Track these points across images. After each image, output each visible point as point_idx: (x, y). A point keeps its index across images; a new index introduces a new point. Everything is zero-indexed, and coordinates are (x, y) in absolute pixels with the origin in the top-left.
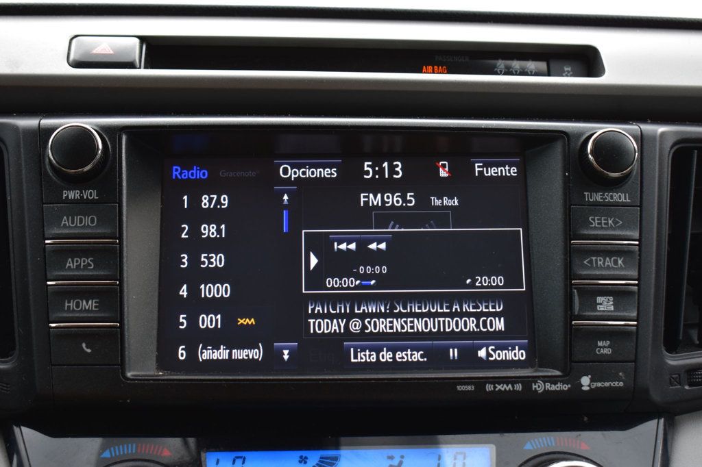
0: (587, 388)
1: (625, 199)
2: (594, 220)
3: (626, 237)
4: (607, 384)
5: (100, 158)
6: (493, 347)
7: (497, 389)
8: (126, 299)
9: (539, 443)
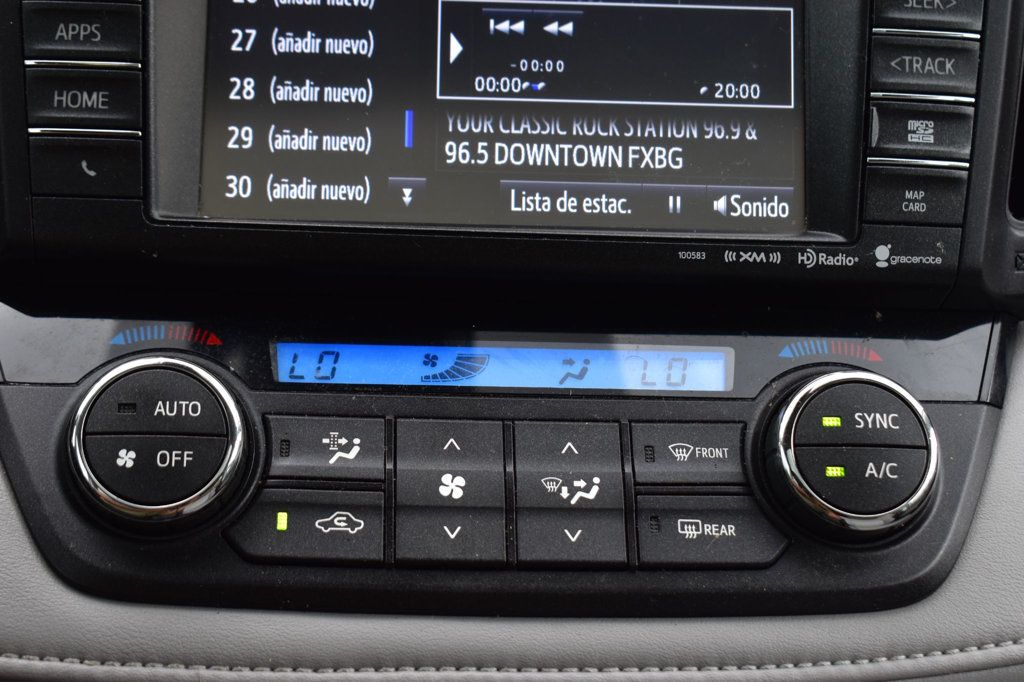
0: (885, 265)
3: (961, 27)
6: (738, 196)
7: (741, 260)
8: (152, 92)
9: (804, 348)
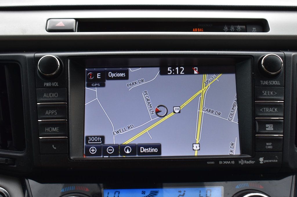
0: (262, 163)
1: (278, 83)
2: (264, 92)
3: (279, 99)
4: (270, 161)
5: (59, 69)
7: (224, 163)
8: (70, 127)
9: (242, 185)
